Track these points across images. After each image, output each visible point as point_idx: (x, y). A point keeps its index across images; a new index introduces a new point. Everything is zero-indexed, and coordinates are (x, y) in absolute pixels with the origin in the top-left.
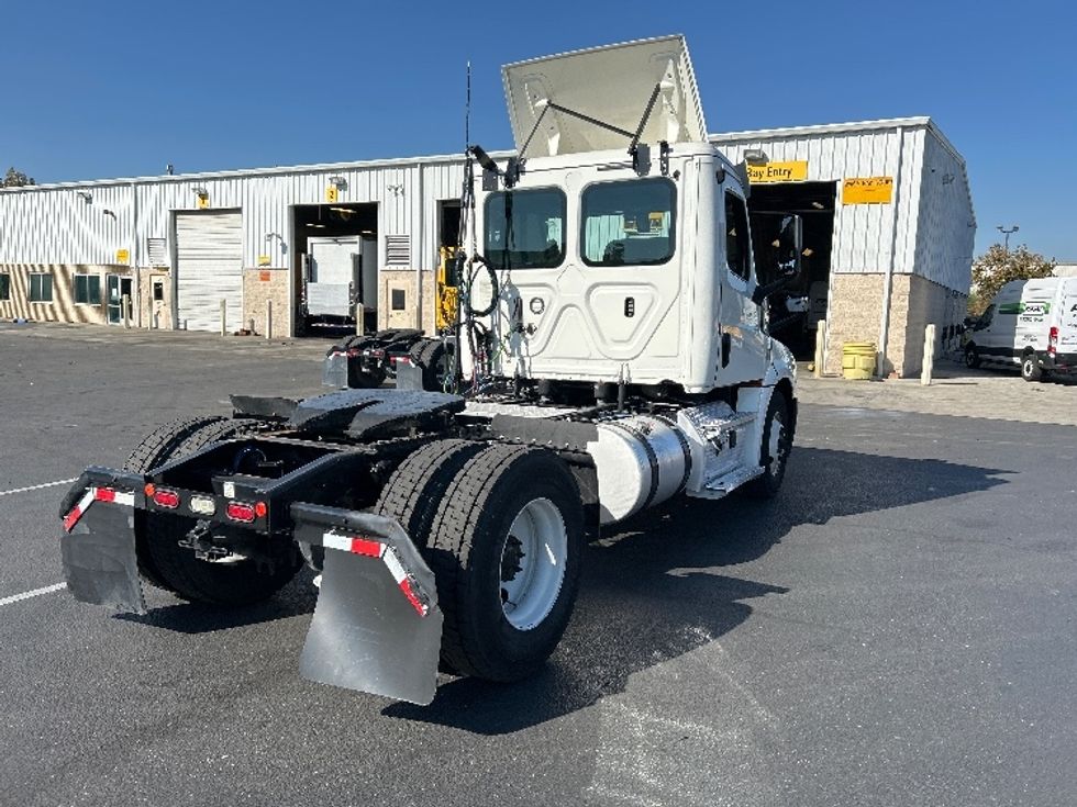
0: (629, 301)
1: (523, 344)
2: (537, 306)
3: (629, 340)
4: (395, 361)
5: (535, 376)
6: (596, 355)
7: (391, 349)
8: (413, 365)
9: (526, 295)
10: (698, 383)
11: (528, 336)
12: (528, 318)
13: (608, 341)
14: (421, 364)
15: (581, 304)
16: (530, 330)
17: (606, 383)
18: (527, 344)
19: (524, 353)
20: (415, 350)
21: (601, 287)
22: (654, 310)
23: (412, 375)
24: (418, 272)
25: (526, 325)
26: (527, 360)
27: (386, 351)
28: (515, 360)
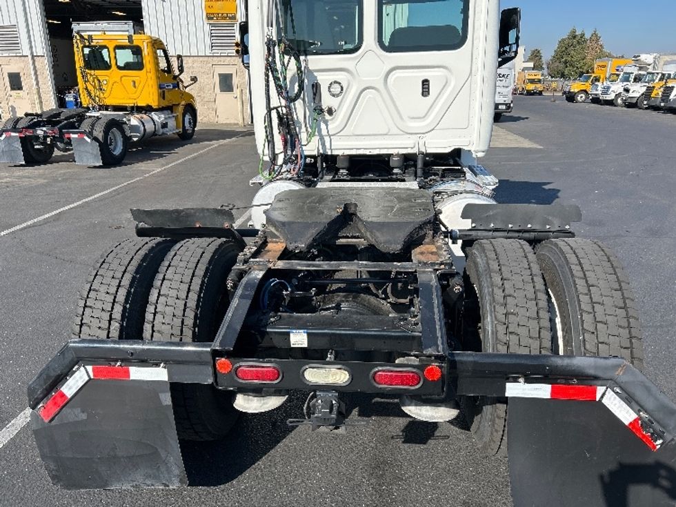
0: (425, 83)
1: (323, 126)
2: (336, 89)
3: (424, 117)
4: (69, 138)
5: (335, 153)
6: (395, 130)
7: (65, 127)
8: (89, 140)
9: (324, 80)
10: (483, 149)
11: (327, 117)
12: (327, 101)
13: (405, 117)
14: (96, 139)
15: (380, 86)
16: (330, 112)
17: (403, 154)
18: (327, 125)
19: (324, 132)
20: (85, 126)
21: (397, 71)
22: (449, 90)
23: (89, 149)
24: (30, 57)
25: (325, 106)
26: (327, 139)
27: (60, 130)
28: (315, 139)
